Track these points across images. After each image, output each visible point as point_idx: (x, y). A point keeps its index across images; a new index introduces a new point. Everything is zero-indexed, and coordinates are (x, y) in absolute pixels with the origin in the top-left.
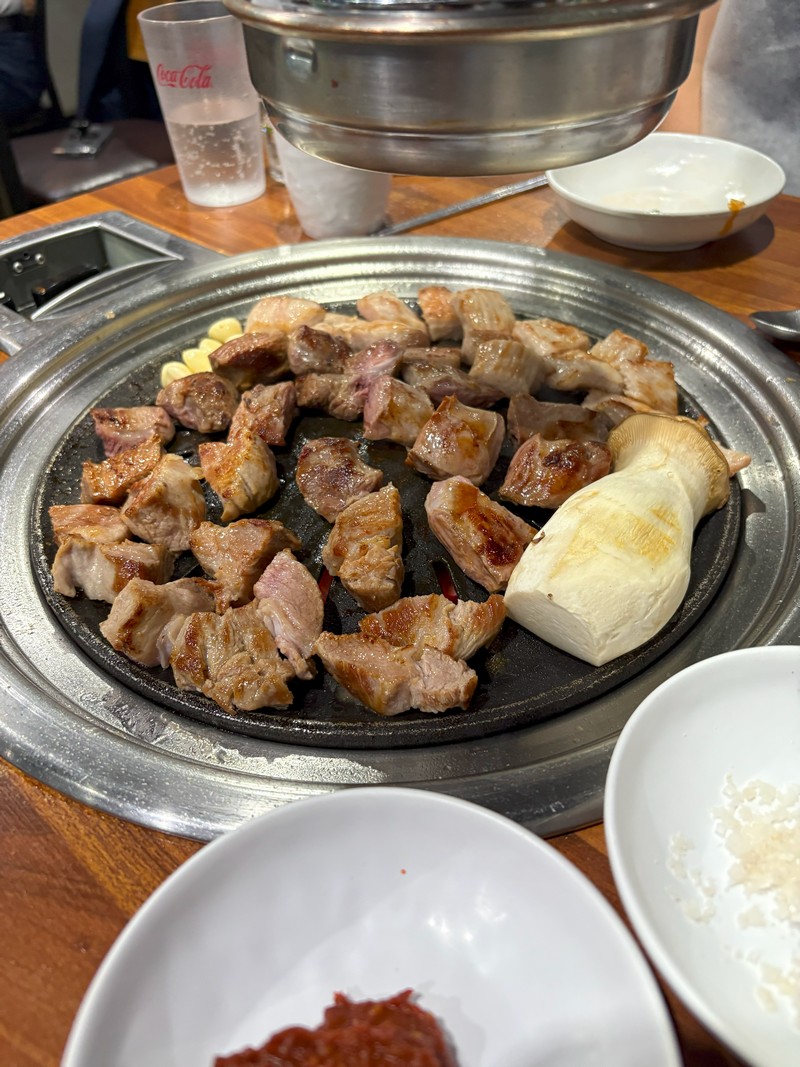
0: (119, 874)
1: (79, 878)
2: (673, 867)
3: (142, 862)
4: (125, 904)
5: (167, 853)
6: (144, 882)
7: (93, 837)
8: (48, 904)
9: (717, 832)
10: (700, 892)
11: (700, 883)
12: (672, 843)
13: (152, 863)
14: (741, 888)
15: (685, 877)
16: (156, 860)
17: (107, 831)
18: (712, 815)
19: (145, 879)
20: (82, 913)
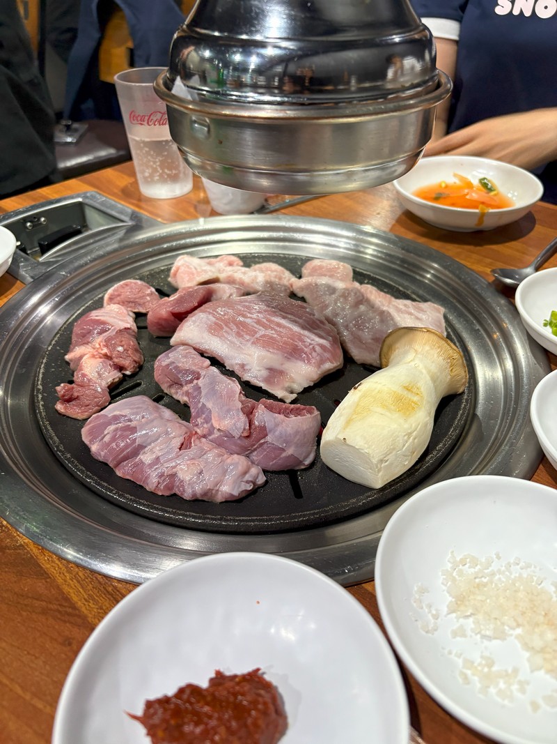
0: (90, 602)
1: (66, 604)
2: (415, 602)
3: (104, 596)
4: (93, 620)
5: (118, 591)
6: (104, 608)
7: (74, 580)
8: (47, 619)
9: (443, 584)
10: (430, 616)
11: (430, 612)
12: (416, 589)
13: (109, 596)
14: (454, 615)
15: (422, 608)
16: (112, 595)
17: (83, 577)
18: (440, 573)
19: (105, 605)
20: (68, 624)
